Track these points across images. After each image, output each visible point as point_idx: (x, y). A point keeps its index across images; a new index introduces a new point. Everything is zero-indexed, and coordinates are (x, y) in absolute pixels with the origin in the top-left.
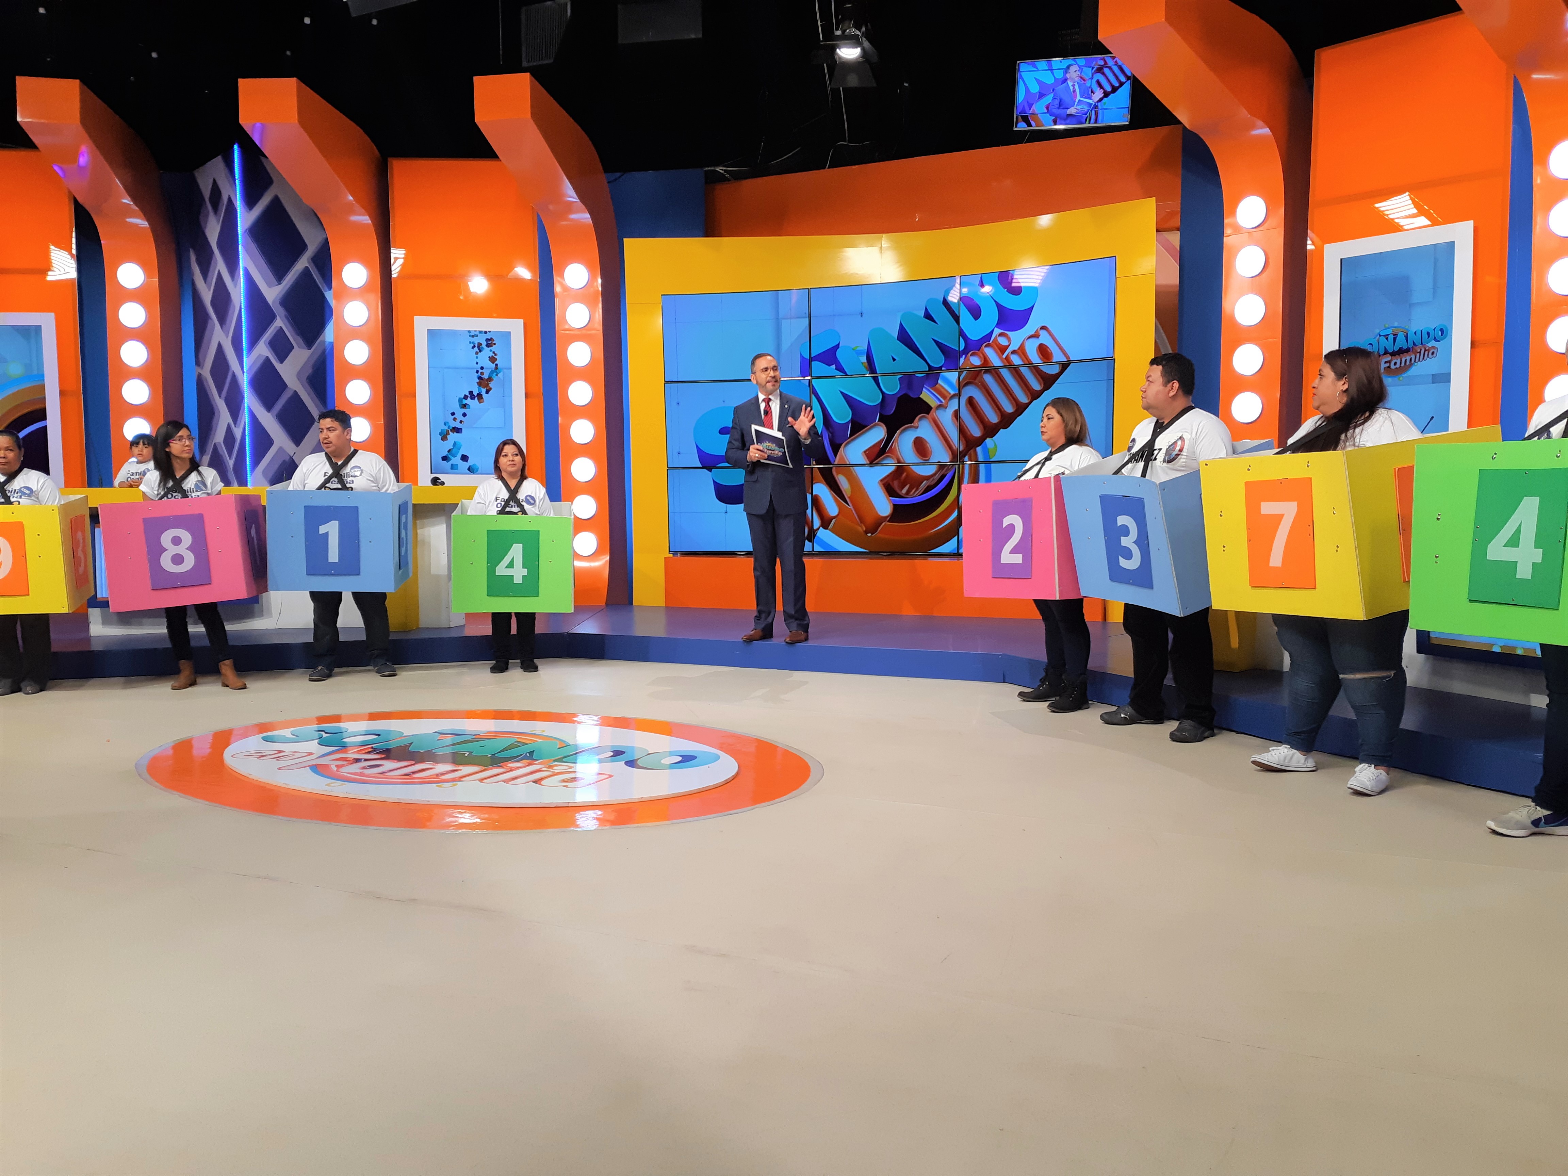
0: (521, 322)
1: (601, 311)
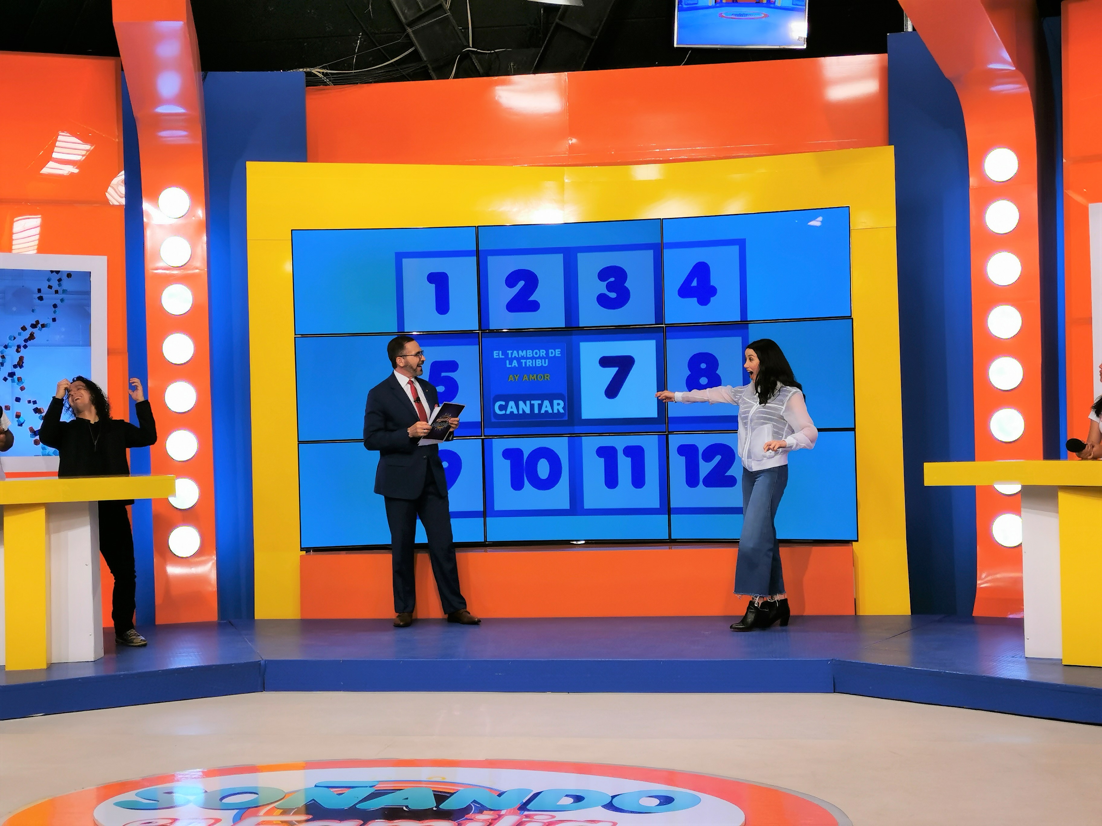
0: (104, 259)
1: (205, 246)
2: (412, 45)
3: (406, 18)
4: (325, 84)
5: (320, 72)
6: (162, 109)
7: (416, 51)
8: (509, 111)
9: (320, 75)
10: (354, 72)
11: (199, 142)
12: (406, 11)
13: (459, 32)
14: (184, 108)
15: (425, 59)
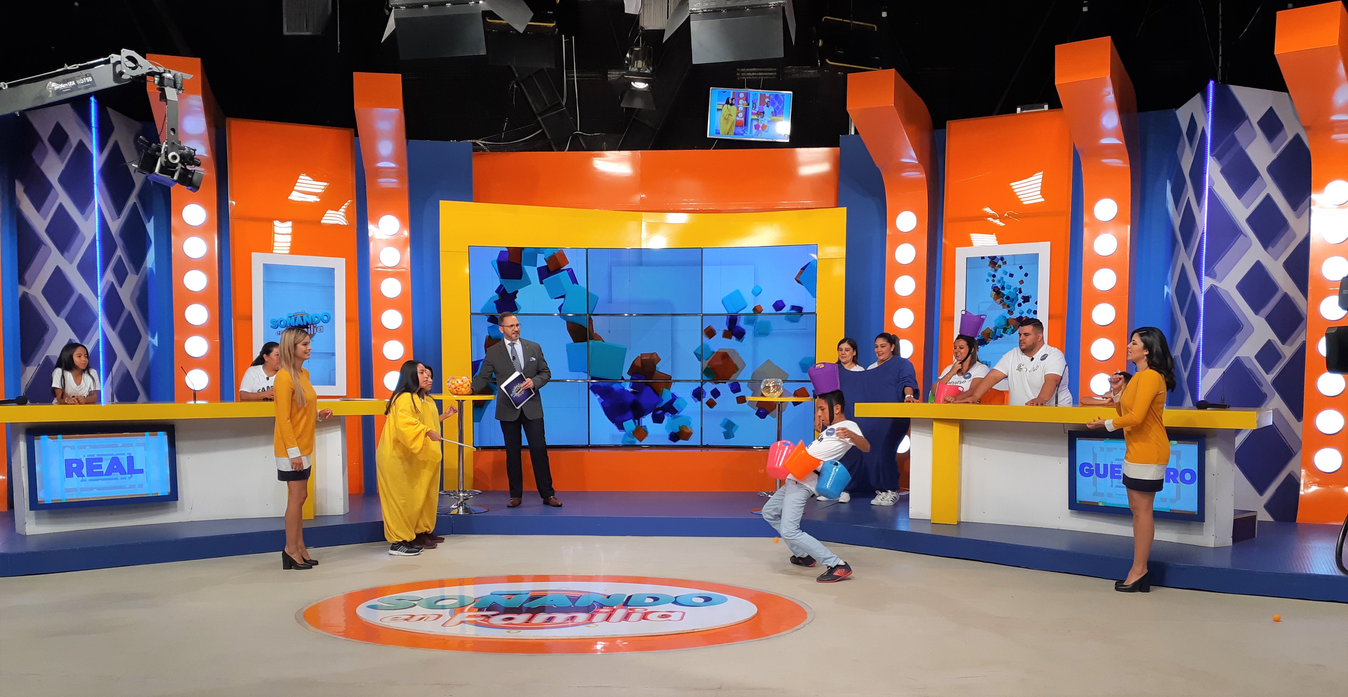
0: (343, 260)
1: (409, 254)
2: (541, 128)
3: (537, 110)
4: (484, 150)
5: (481, 143)
6: (381, 164)
7: (543, 132)
8: (603, 174)
9: (482, 145)
10: (503, 144)
11: (406, 187)
12: (537, 106)
13: (571, 120)
14: (396, 165)
15: (549, 138)
